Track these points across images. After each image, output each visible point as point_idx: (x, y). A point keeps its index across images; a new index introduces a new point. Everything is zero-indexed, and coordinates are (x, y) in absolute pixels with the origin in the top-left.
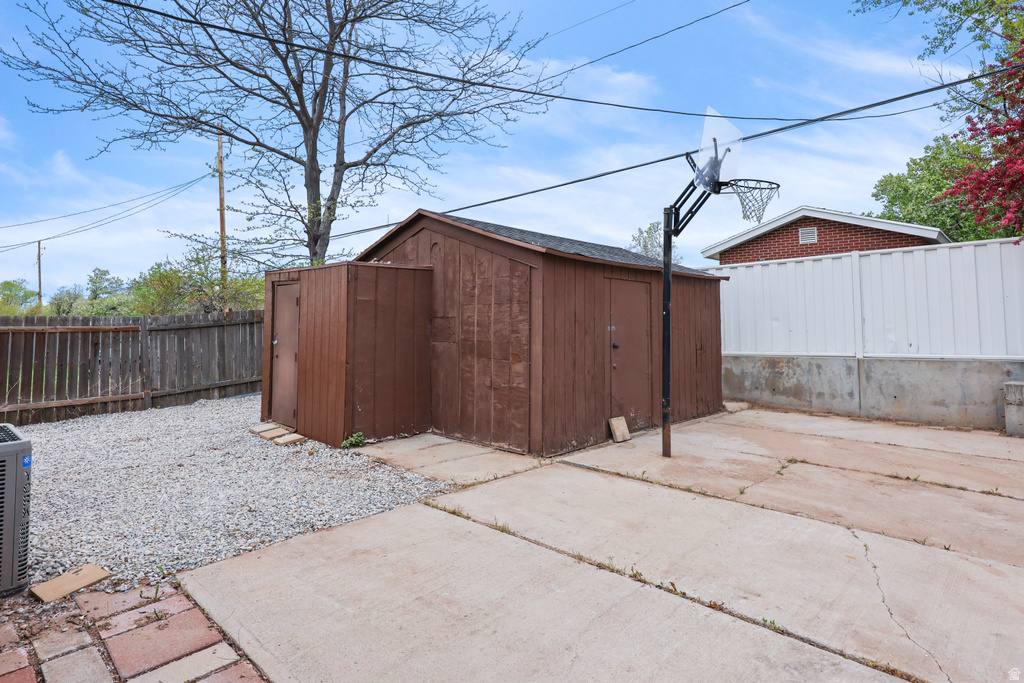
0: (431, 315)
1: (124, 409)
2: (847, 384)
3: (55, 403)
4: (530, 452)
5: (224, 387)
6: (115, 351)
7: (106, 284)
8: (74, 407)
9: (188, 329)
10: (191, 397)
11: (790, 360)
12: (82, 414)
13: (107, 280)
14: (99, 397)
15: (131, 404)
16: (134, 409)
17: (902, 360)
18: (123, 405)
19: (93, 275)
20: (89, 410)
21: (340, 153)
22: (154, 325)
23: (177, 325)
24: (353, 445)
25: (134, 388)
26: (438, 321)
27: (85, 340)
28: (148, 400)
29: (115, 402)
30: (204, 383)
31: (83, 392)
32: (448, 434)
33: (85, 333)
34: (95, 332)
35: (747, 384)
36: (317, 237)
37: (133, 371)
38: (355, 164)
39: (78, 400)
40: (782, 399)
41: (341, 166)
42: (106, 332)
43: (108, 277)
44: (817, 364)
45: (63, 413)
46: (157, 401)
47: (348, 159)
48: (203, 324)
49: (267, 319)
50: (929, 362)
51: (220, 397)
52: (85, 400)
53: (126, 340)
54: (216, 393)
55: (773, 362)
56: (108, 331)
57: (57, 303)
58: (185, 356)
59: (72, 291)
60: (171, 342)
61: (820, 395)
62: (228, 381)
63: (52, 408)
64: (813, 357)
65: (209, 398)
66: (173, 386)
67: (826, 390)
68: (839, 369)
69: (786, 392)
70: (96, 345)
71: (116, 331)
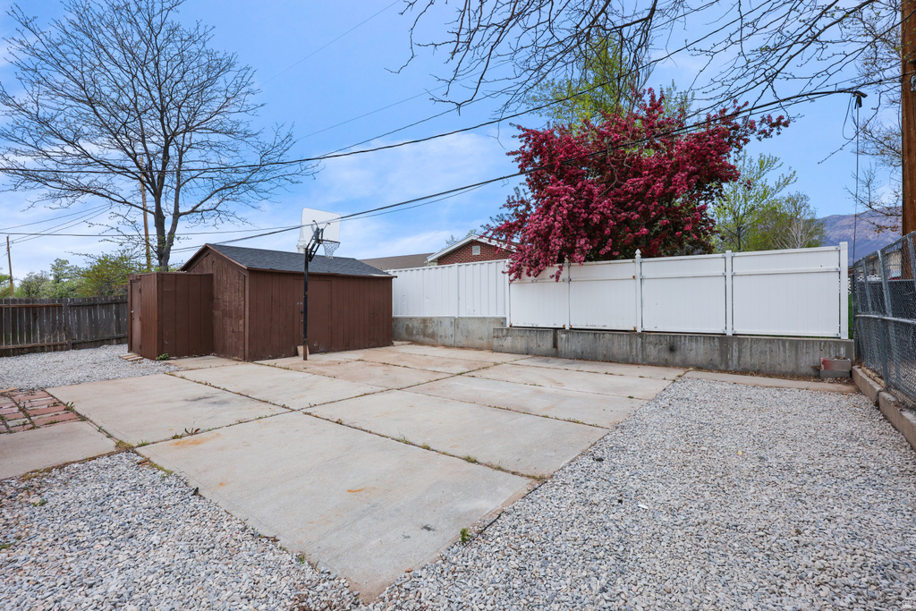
0: (211, 297)
1: (55, 350)
2: (450, 331)
3: (11, 346)
4: (244, 360)
5: (120, 338)
6: (48, 318)
7: (67, 271)
8: (23, 349)
9: (94, 305)
10: (98, 344)
11: (431, 319)
12: (28, 353)
13: (67, 268)
14: (39, 343)
15: (59, 347)
16: (61, 350)
17: (469, 318)
18: (55, 348)
19: (54, 263)
20: (33, 350)
21: (177, 207)
22: (72, 303)
23: (87, 303)
24: (161, 359)
25: (62, 338)
26: (215, 300)
27: (28, 312)
28: (70, 345)
29: (49, 346)
30: (106, 336)
31: (29, 340)
32: (219, 356)
33: (28, 308)
34: (34, 307)
35: (414, 332)
36: (163, 254)
37: (59, 329)
38: (185, 214)
39: (25, 345)
40: (427, 339)
41: (177, 215)
42: (41, 307)
43: (68, 265)
44: (440, 321)
45: (17, 351)
46: (76, 346)
47: (181, 211)
48: (104, 302)
49: (129, 300)
50: (478, 318)
51: (117, 344)
52: (30, 345)
53: (54, 312)
54: (115, 341)
55: (424, 320)
56: (43, 307)
57: (27, 285)
58: (94, 322)
59: (39, 276)
60: (85, 314)
61: (441, 336)
62: (122, 335)
63: (9, 349)
64: (439, 318)
65: (110, 344)
66: (86, 337)
67: (443, 334)
68: (447, 323)
69: (428, 336)
70: (35, 314)
71: (48, 307)
